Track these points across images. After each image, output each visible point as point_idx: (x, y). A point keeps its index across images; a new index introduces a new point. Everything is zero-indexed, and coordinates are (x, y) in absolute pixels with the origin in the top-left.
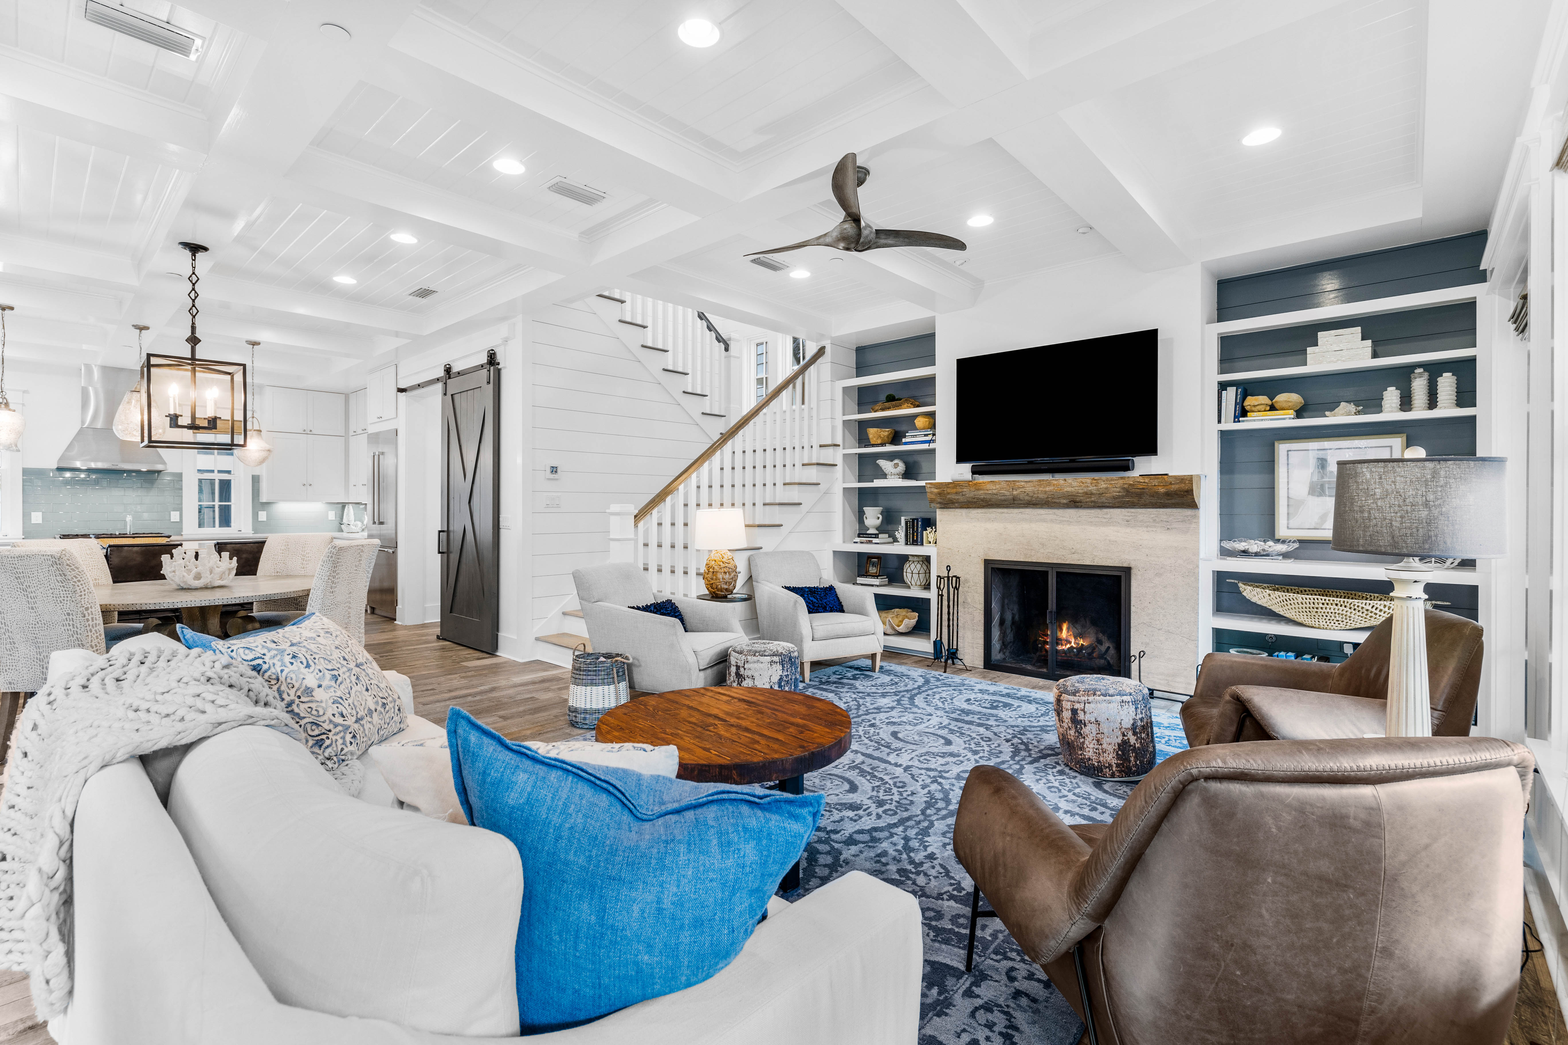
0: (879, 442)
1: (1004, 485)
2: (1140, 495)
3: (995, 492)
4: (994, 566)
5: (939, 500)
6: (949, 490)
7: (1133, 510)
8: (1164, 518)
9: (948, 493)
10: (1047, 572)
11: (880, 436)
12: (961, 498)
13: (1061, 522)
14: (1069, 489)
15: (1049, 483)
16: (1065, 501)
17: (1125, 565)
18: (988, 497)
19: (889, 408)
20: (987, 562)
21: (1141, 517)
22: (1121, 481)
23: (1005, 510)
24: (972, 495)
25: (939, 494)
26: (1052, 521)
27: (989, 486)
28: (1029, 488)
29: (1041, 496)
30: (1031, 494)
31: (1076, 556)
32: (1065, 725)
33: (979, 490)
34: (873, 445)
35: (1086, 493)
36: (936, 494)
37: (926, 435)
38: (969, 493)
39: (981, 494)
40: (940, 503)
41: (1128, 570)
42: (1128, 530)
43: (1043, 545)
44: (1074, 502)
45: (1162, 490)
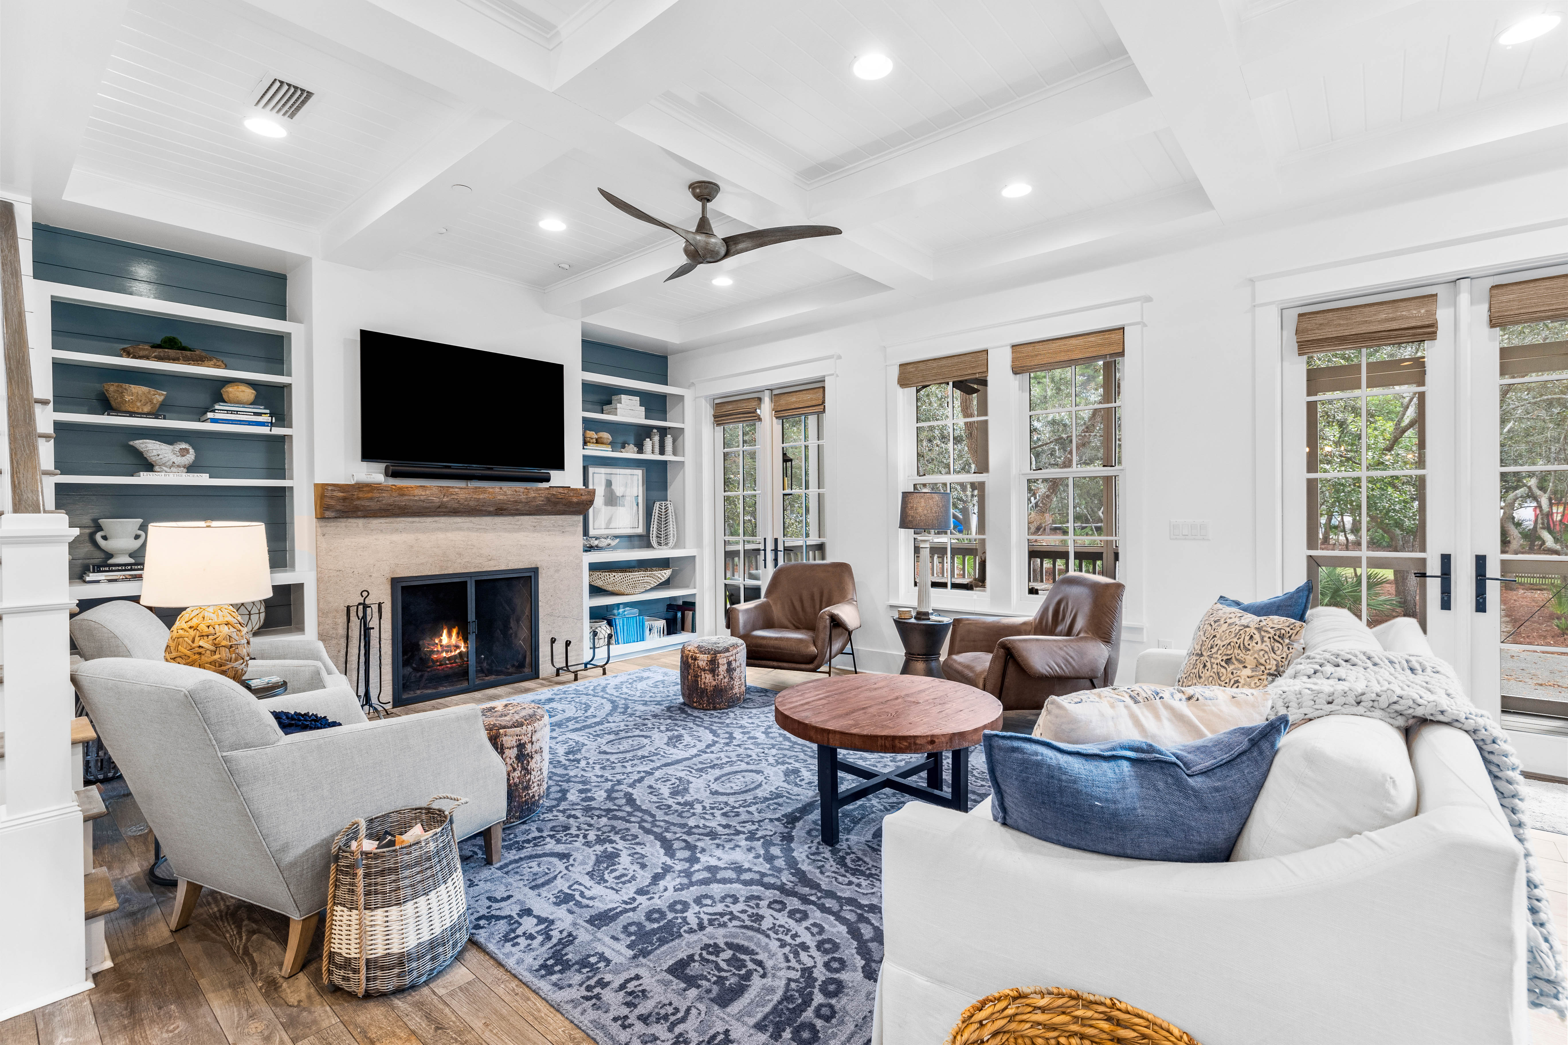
0: (146, 409)
1: (435, 491)
2: (556, 504)
3: (422, 498)
4: (404, 584)
5: (339, 507)
6: (361, 495)
7: (538, 517)
8: (560, 522)
9: (359, 499)
10: (466, 582)
11: (151, 401)
12: (373, 505)
13: (478, 530)
14: (501, 497)
15: (484, 491)
16: (492, 509)
17: (533, 566)
18: (411, 504)
19: (175, 360)
20: (394, 581)
21: (544, 523)
22: (547, 492)
23: (417, 519)
24: (391, 501)
25: (344, 499)
26: (469, 529)
27: (416, 492)
28: (462, 495)
29: (472, 503)
30: (462, 501)
31: (492, 563)
32: (720, 677)
33: (403, 495)
34: (132, 414)
35: (516, 502)
36: (339, 499)
37: (256, 414)
38: (387, 498)
39: (403, 501)
40: (337, 511)
41: (535, 571)
42: (535, 535)
43: (460, 554)
44: (500, 510)
45: (575, 500)
